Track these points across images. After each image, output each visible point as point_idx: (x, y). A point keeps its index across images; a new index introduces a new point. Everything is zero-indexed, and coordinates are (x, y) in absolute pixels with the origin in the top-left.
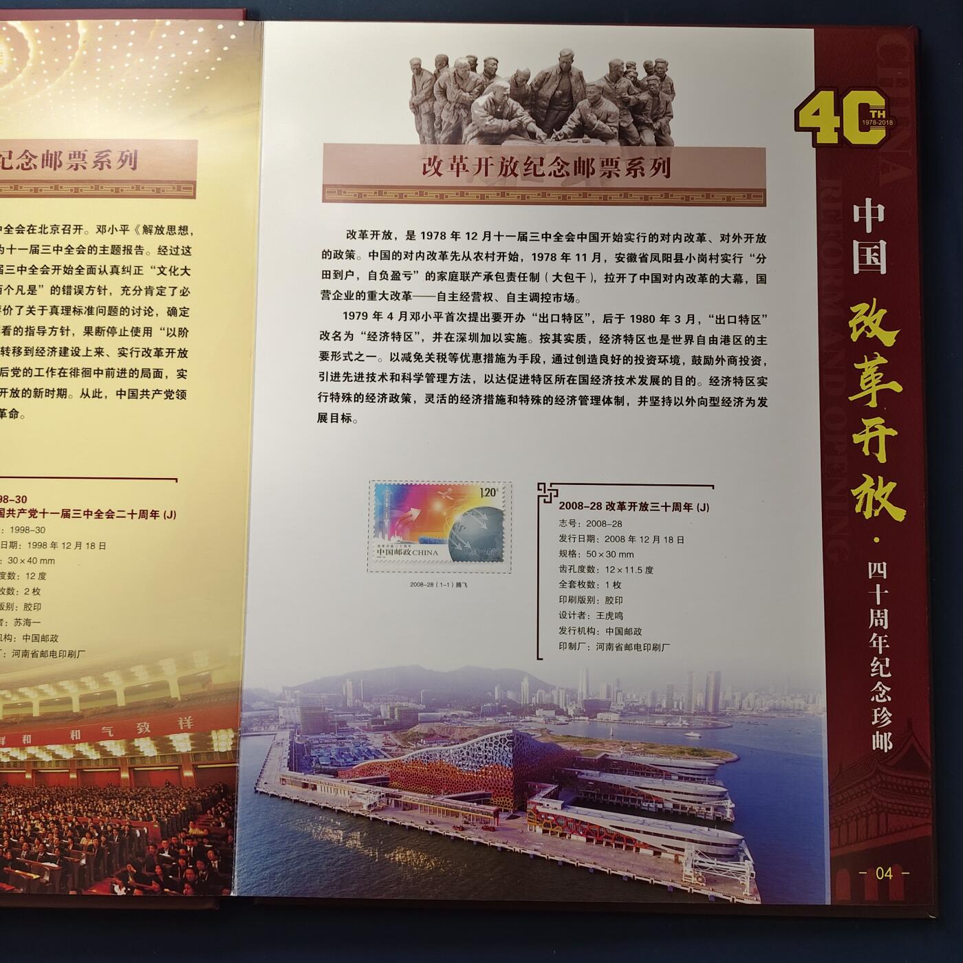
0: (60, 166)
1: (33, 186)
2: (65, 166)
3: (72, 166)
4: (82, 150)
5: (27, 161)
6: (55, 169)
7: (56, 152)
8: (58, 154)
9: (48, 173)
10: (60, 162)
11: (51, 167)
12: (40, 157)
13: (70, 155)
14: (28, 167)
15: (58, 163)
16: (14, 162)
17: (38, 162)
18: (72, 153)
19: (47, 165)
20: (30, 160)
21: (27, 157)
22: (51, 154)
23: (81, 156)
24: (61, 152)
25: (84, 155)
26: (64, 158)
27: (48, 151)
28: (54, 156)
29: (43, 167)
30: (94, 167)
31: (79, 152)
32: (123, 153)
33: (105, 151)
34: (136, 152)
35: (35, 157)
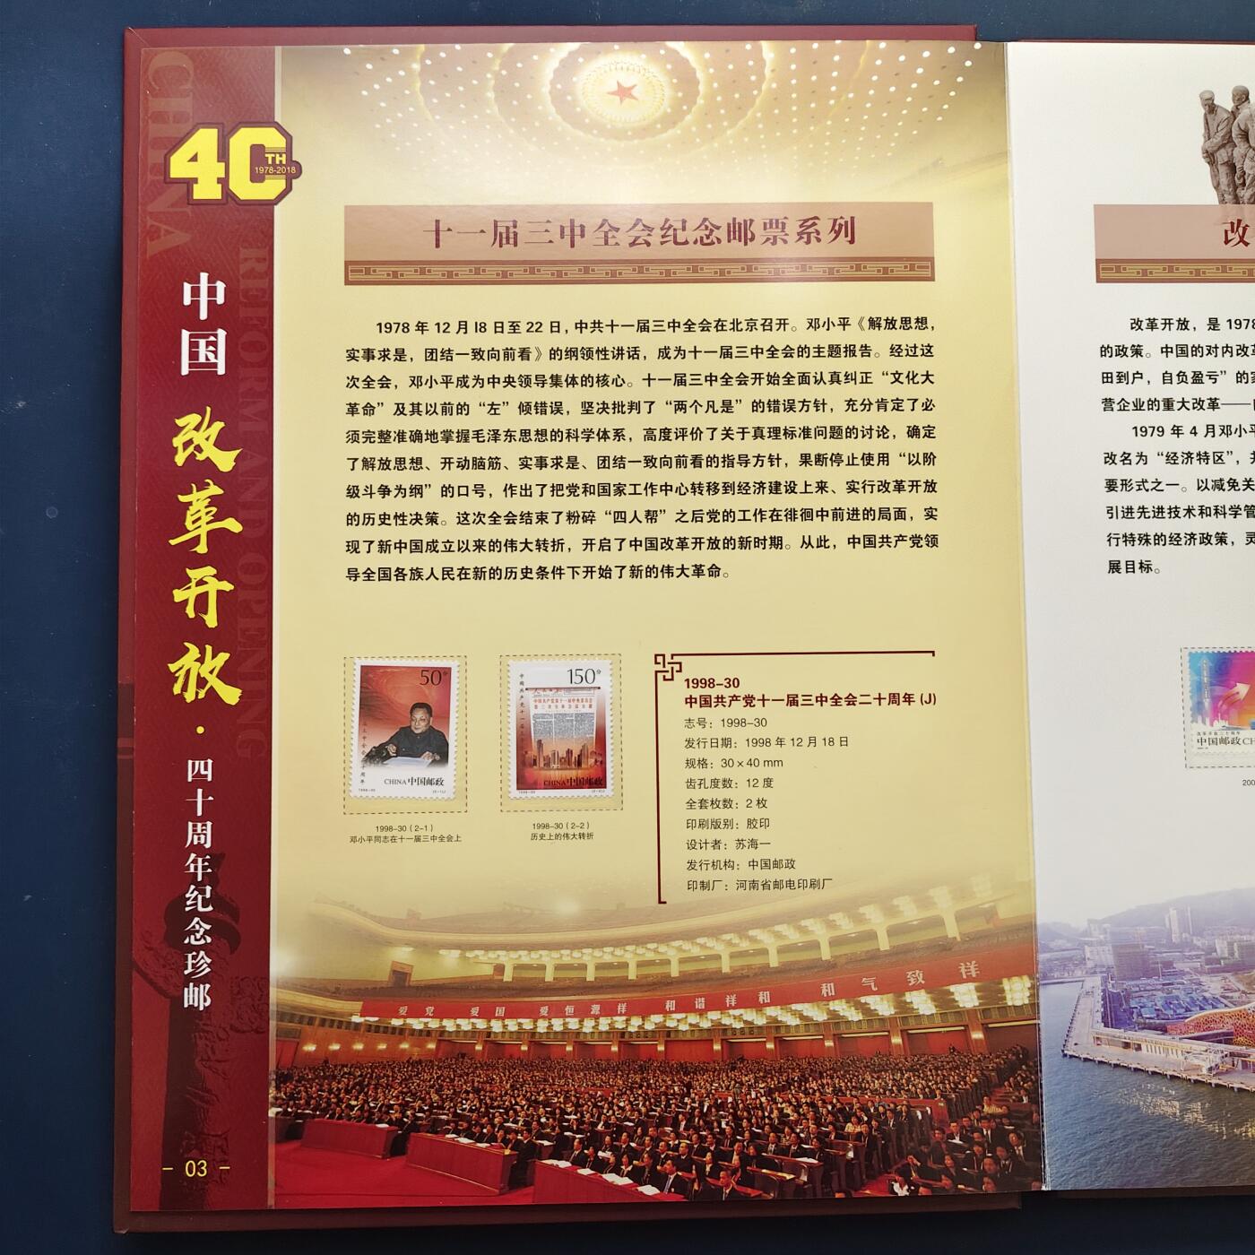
0: (752, 239)
1: (718, 267)
2: (759, 239)
3: (768, 239)
4: (780, 217)
5: (707, 232)
6: (746, 244)
7: (745, 221)
8: (748, 223)
9: (736, 249)
10: (752, 233)
11: (740, 241)
12: (724, 228)
13: (765, 224)
14: (709, 241)
15: (749, 236)
16: (691, 235)
17: (723, 234)
18: (768, 221)
19: (735, 238)
20: (712, 231)
21: (707, 228)
22: (740, 224)
23: (780, 226)
24: (752, 221)
25: (784, 224)
26: (757, 228)
27: (734, 219)
28: (743, 226)
29: (729, 241)
30: (799, 239)
31: (777, 221)
32: (835, 221)
33: (811, 219)
34: (852, 218)
35: (718, 228)
